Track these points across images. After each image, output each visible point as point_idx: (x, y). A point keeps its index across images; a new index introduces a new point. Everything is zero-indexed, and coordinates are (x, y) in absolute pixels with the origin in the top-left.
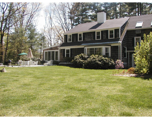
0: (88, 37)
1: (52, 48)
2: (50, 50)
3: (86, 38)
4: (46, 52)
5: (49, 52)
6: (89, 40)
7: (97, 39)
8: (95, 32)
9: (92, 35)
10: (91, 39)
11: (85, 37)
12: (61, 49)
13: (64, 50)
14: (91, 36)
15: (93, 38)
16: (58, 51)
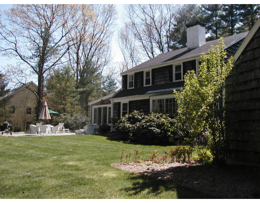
0: (161, 78)
1: (104, 101)
2: (100, 104)
3: (157, 79)
4: (95, 109)
5: (100, 109)
6: (162, 83)
7: (176, 79)
8: (171, 66)
9: (166, 72)
10: (166, 80)
11: (156, 77)
12: (115, 102)
13: (119, 103)
14: (166, 74)
15: (168, 78)
16: (111, 105)
